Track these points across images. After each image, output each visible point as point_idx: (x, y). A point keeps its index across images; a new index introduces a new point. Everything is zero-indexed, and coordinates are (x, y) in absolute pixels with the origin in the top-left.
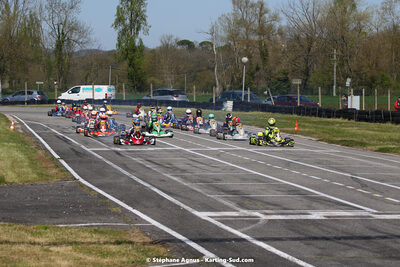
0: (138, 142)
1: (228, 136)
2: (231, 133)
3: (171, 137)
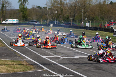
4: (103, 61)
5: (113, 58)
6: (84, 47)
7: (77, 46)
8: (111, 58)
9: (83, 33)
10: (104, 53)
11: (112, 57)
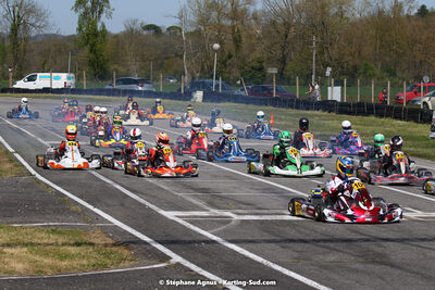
0: (366, 217)
4: (336, 218)
5: (371, 208)
6: (295, 173)
7: (270, 168)
8: (365, 208)
9: (301, 121)
10: (341, 189)
11: (368, 205)
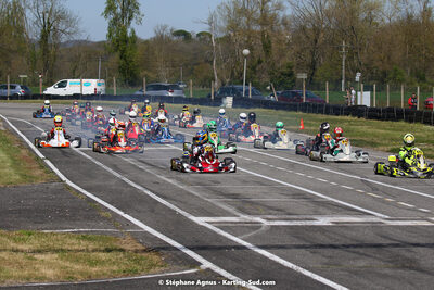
0: (210, 169)
1: (328, 157)
2: (331, 151)
3: (234, 153)
4: (191, 169)
